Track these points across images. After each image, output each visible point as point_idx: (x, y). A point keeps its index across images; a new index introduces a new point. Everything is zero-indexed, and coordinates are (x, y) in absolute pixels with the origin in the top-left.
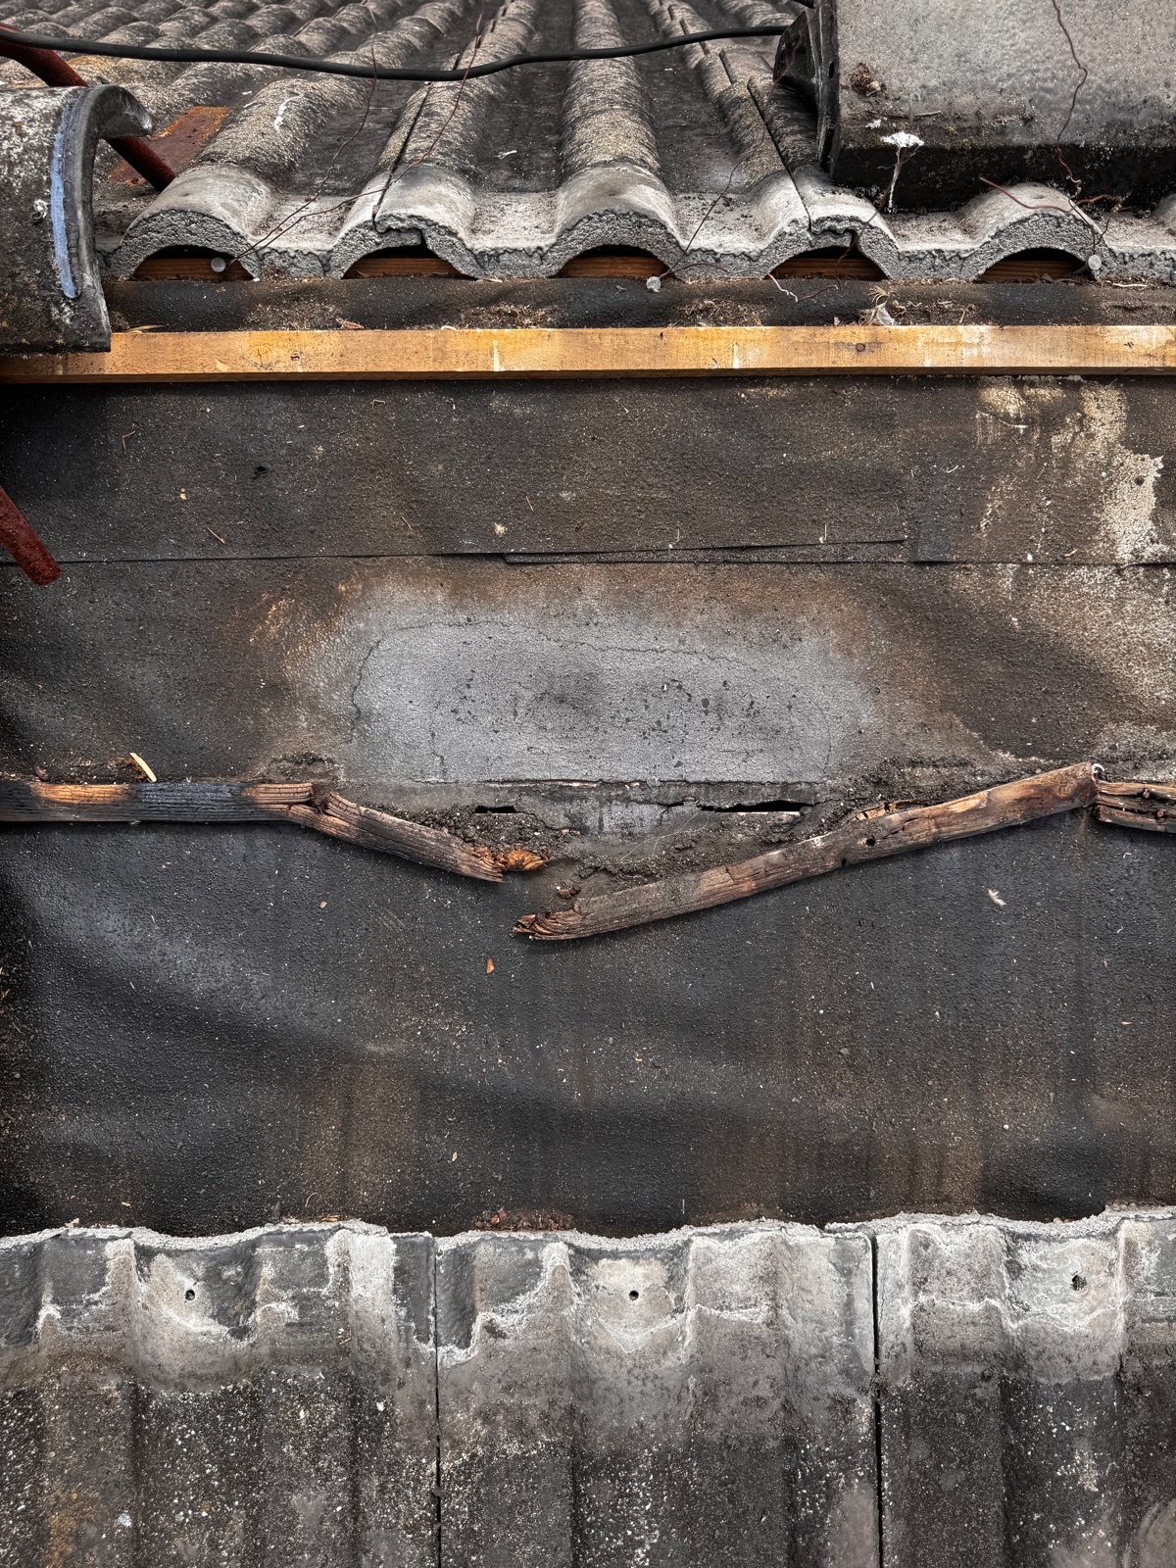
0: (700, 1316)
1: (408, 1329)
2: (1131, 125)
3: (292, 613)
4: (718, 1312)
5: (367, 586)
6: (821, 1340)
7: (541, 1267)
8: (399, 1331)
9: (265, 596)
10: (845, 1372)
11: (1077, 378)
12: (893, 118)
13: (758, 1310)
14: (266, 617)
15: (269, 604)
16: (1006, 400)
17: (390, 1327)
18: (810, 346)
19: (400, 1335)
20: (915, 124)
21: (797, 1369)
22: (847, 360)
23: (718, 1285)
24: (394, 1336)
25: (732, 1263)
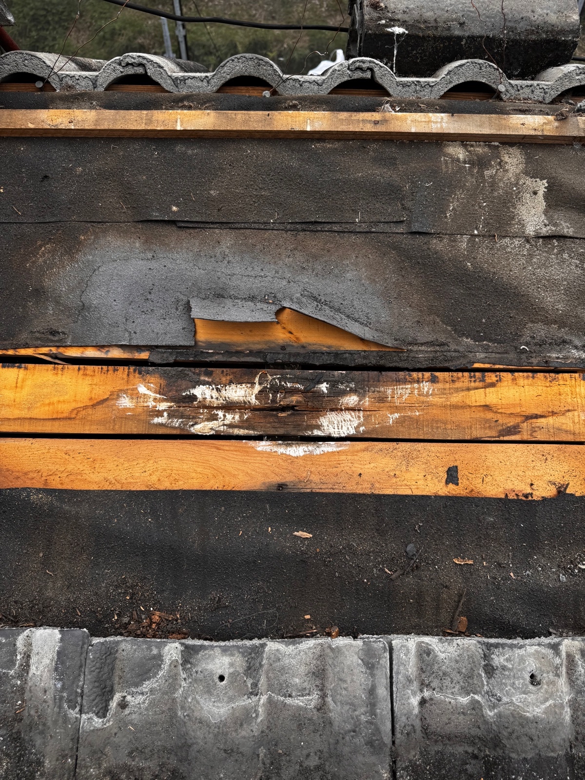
0: (270, 701)
1: (61, 698)
2: (516, 29)
3: (53, 252)
4: (282, 698)
5: (97, 237)
6: (353, 718)
7: (162, 661)
8: (55, 699)
9: (39, 243)
10: (370, 743)
11: (497, 144)
12: (391, 20)
13: (311, 698)
14: (38, 253)
15: (41, 246)
16: (459, 152)
17: (49, 696)
18: (349, 121)
19: (55, 702)
20: (403, 24)
21: (337, 742)
22: (369, 128)
23: (283, 678)
24: (51, 702)
25: (294, 662)
